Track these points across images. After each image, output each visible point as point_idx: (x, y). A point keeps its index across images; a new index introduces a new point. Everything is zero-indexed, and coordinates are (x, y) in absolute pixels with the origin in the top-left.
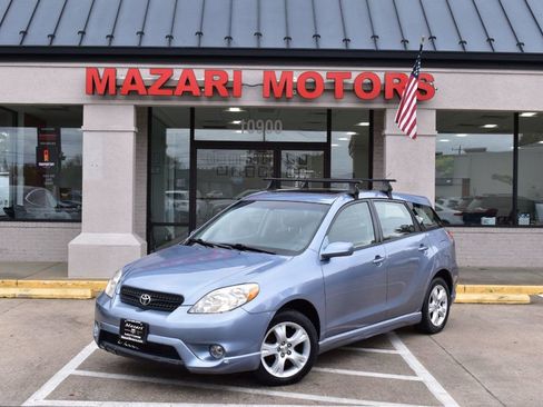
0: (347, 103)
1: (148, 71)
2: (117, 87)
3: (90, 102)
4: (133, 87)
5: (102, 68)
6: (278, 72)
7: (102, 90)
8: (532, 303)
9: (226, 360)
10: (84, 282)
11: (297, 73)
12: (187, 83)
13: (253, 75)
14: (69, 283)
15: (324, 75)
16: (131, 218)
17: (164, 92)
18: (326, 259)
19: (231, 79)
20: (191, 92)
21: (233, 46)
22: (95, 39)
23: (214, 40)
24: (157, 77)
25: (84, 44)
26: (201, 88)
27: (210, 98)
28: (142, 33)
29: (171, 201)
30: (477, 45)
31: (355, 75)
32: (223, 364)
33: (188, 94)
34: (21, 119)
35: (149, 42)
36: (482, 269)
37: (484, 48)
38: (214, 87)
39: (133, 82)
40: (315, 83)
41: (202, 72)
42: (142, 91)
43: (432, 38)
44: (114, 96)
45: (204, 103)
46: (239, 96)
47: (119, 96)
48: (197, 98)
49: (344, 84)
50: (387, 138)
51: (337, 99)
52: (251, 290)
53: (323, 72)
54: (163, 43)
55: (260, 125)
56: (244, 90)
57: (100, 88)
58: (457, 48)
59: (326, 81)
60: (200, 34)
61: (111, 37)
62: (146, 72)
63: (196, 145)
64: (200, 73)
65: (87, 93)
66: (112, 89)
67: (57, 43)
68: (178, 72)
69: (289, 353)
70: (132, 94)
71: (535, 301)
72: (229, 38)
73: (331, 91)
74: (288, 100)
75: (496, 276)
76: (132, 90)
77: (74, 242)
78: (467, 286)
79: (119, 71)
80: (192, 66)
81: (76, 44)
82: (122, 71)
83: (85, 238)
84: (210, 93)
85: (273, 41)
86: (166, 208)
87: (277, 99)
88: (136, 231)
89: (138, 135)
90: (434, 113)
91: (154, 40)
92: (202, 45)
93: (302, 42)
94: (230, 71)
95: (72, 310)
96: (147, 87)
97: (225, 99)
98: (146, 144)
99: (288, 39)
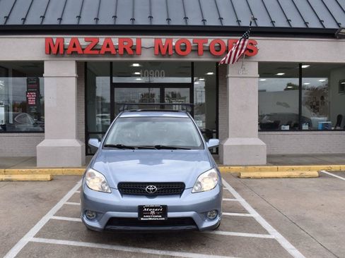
0: (205, 58)
1: (84, 39)
2: (65, 49)
3: (48, 59)
4: (74, 50)
5: (55, 38)
6: (164, 39)
7: (55, 52)
8: (319, 177)
10: (47, 170)
11: (175, 40)
12: (108, 46)
13: (148, 41)
14: (38, 170)
15: (191, 41)
16: (75, 129)
17: (94, 52)
19: (135, 44)
20: (110, 52)
21: (136, 23)
22: (51, 20)
23: (124, 20)
24: (89, 43)
25: (44, 23)
26: (116, 50)
27: (122, 56)
28: (79, 17)
29: (100, 120)
30: (281, 23)
31: (210, 41)
33: (108, 53)
34: (11, 73)
35: (84, 22)
36: (283, 156)
37: (285, 25)
38: (124, 49)
39: (74, 46)
40: (186, 46)
41: (117, 40)
42: (80, 52)
43: (255, 19)
44: (63, 55)
45: (119, 59)
46: (139, 54)
47: (66, 55)
48: (114, 56)
49: (204, 46)
50: (230, 79)
51: (199, 55)
53: (191, 39)
54: (92, 22)
55: (152, 73)
56: (143, 51)
57: (54, 50)
58: (269, 25)
59: (192, 45)
60: (115, 17)
61: (61, 19)
62: (82, 40)
63: (114, 86)
64: (115, 40)
65: (46, 53)
66: (61, 51)
67: (27, 23)
68: (102, 40)
70: (74, 53)
71: (321, 175)
72: (133, 19)
73: (196, 51)
74: (169, 56)
75: (294, 160)
76: (74, 51)
77: (40, 145)
78: (279, 167)
79: (65, 40)
80: (110, 36)
81: (39, 23)
82: (68, 40)
83: (47, 143)
84: (122, 53)
85: (159, 20)
86: (97, 123)
87: (163, 56)
88: (78, 137)
89: (78, 79)
90: (257, 64)
91: (87, 20)
92: (117, 24)
93: (178, 21)
94: (134, 39)
95: (37, 189)
96: (83, 49)
97: (131, 56)
98: (84, 85)
99: (169, 20)
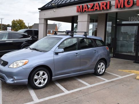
7: (79, 11)
9: (16, 81)
12: (97, 6)
18: (57, 54)
20: (97, 9)
32: (14, 83)
38: (103, 7)
39: (85, 8)
40: (130, 2)
41: (100, 3)
52: (25, 62)
59: (135, 1)
69: (41, 80)
